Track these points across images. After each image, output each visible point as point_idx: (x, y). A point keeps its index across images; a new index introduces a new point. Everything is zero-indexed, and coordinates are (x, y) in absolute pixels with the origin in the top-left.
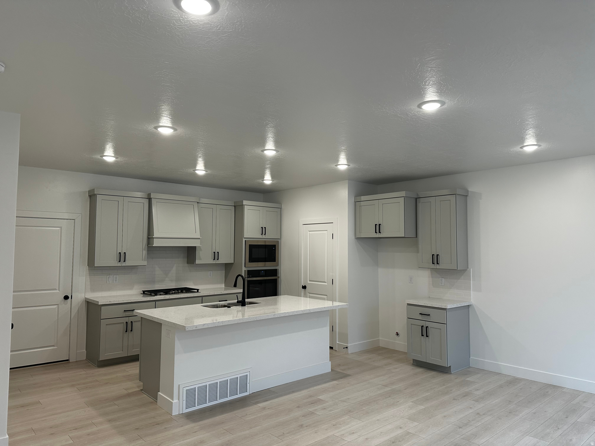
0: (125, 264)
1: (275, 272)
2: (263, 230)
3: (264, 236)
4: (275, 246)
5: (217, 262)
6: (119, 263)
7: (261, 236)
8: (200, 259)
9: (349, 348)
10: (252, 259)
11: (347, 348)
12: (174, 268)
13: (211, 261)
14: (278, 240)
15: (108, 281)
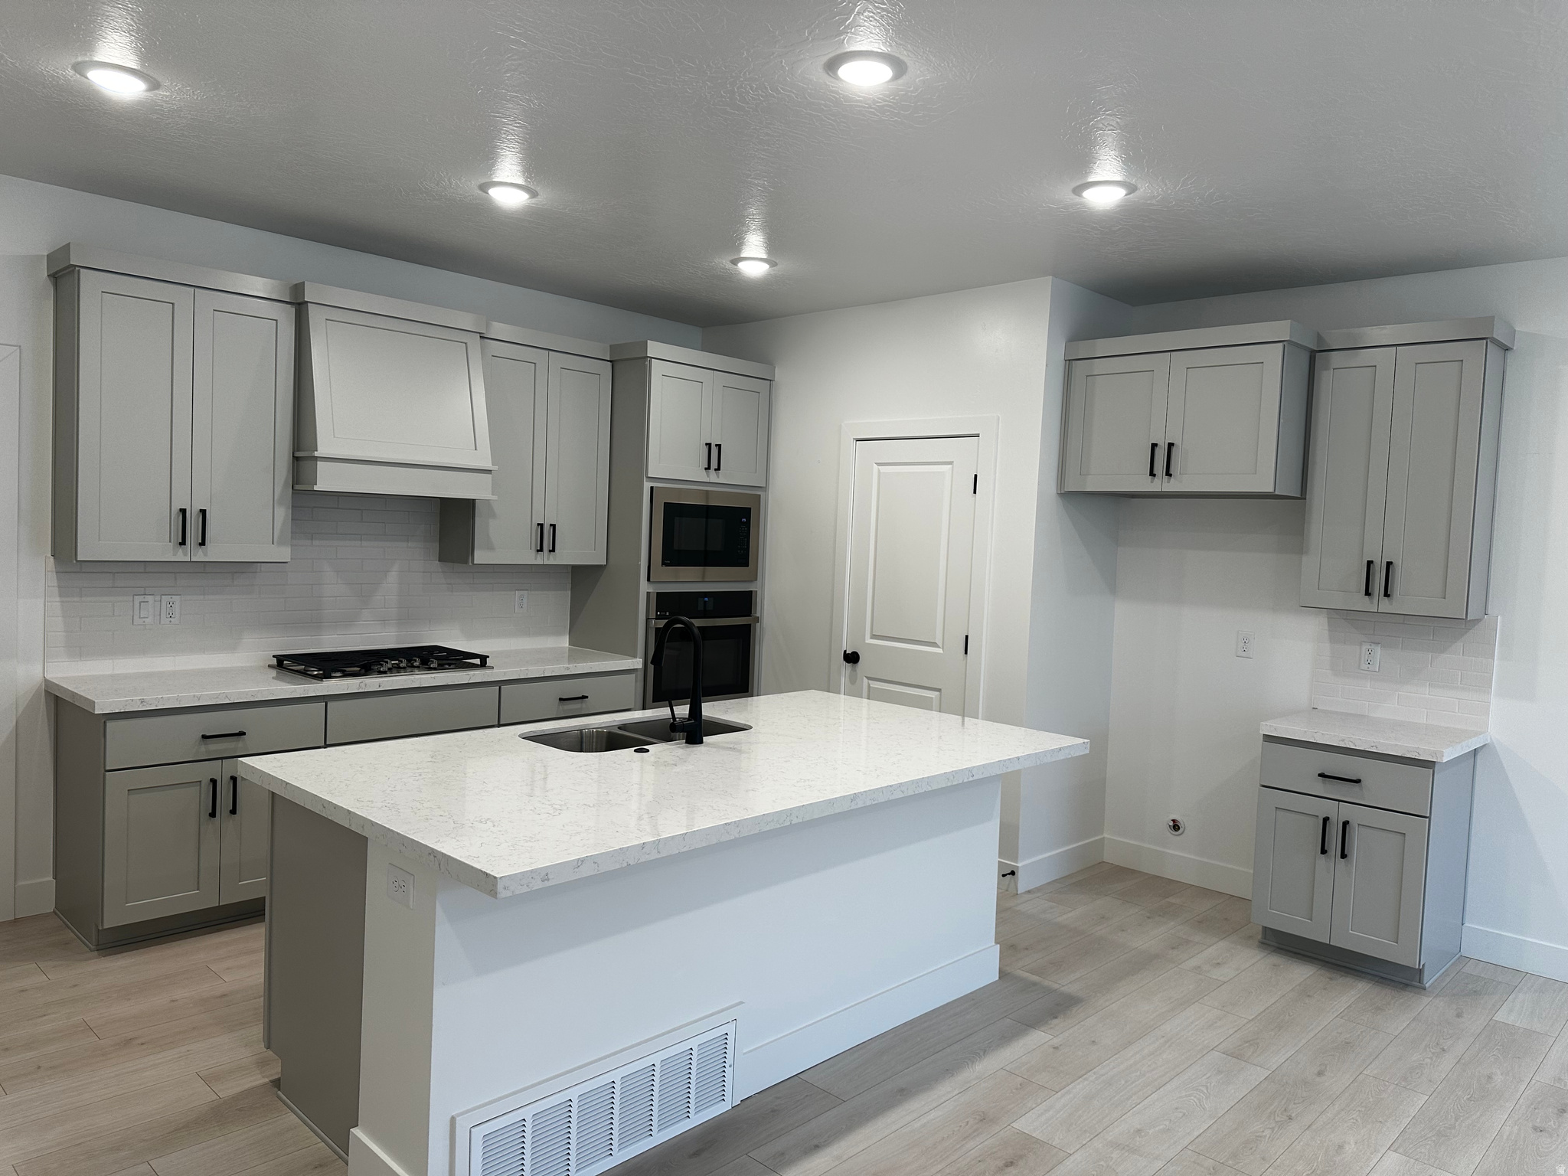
0: (206, 555)
1: (744, 603)
2: (713, 455)
3: (713, 477)
4: (746, 512)
5: (548, 559)
6: (180, 550)
7: (702, 476)
8: (490, 547)
9: (1020, 874)
10: (674, 555)
11: (1013, 873)
12: (393, 577)
13: (530, 558)
14: (759, 493)
15: (136, 618)
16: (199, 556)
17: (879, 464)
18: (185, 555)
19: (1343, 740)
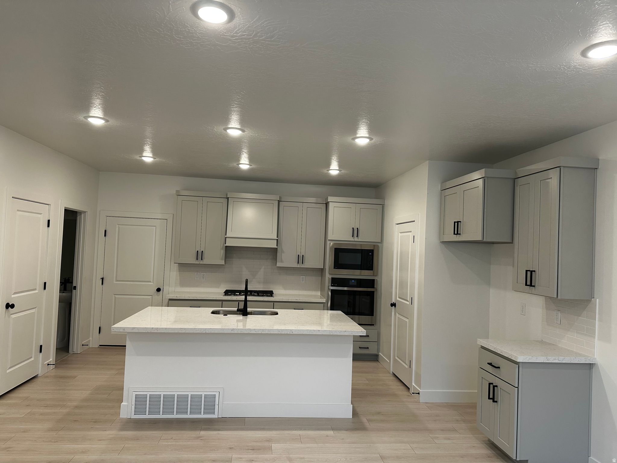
0: (203, 262)
1: (371, 283)
2: (355, 232)
3: (356, 239)
4: (372, 251)
5: (302, 266)
6: (197, 261)
7: (352, 239)
8: (282, 261)
9: (420, 394)
10: (338, 264)
11: (419, 393)
12: (262, 270)
13: (295, 265)
14: (378, 244)
16: (202, 263)
17: (401, 233)
18: (198, 262)
19: (495, 349)
